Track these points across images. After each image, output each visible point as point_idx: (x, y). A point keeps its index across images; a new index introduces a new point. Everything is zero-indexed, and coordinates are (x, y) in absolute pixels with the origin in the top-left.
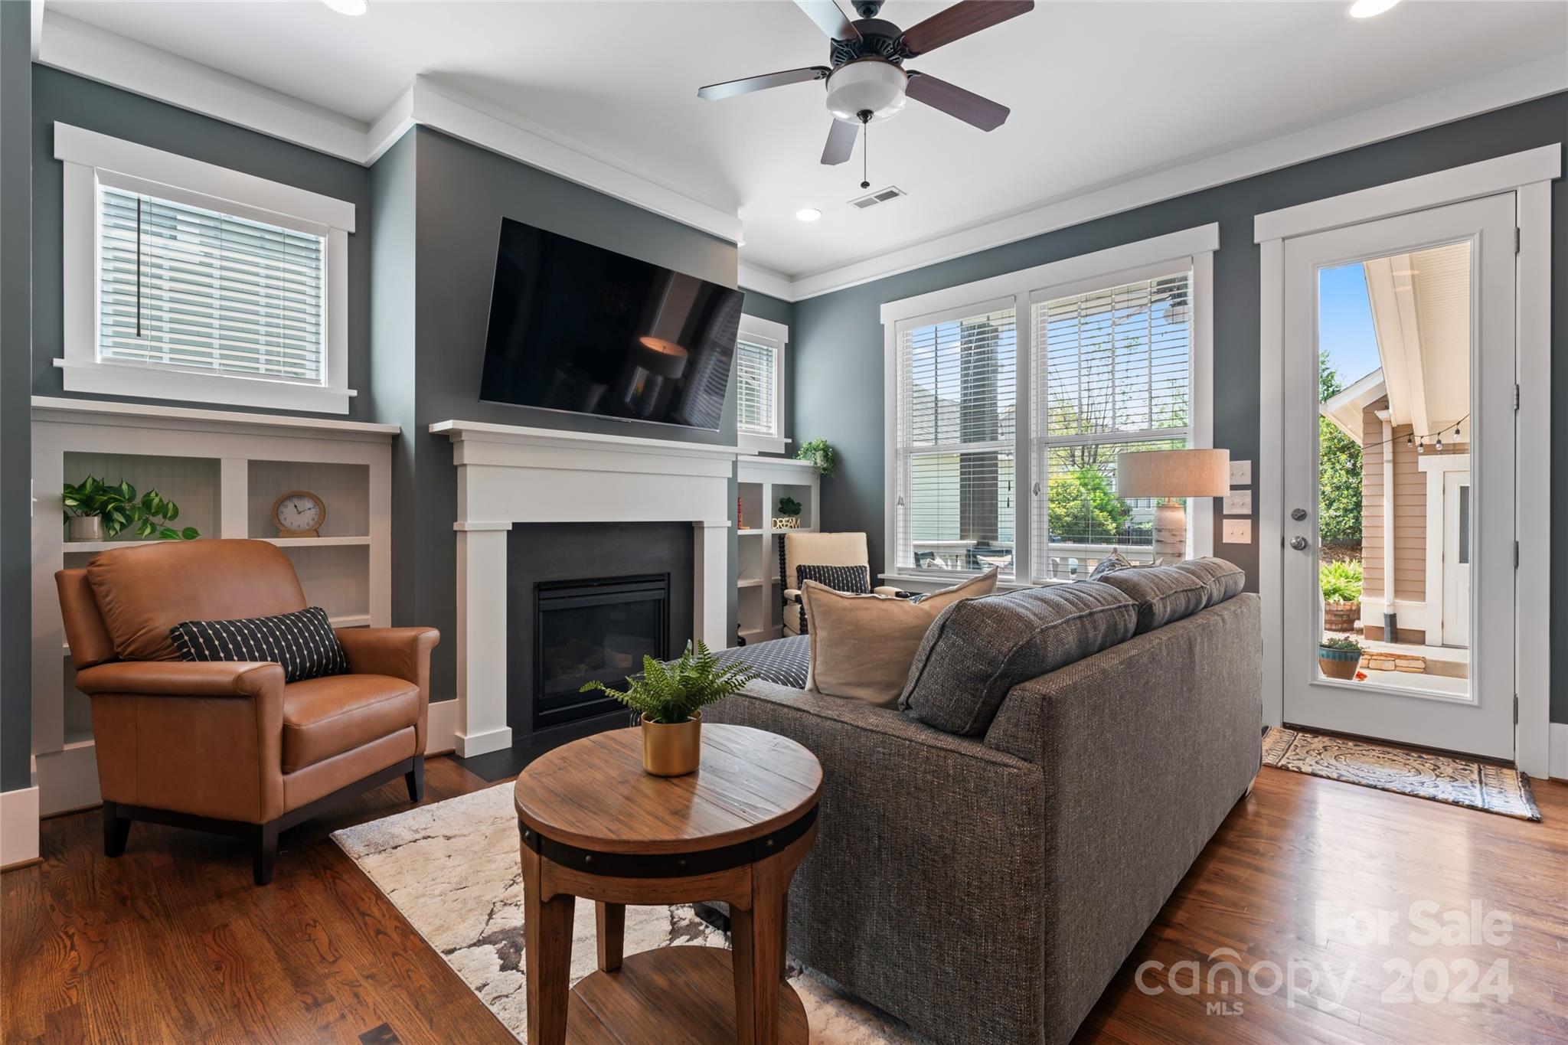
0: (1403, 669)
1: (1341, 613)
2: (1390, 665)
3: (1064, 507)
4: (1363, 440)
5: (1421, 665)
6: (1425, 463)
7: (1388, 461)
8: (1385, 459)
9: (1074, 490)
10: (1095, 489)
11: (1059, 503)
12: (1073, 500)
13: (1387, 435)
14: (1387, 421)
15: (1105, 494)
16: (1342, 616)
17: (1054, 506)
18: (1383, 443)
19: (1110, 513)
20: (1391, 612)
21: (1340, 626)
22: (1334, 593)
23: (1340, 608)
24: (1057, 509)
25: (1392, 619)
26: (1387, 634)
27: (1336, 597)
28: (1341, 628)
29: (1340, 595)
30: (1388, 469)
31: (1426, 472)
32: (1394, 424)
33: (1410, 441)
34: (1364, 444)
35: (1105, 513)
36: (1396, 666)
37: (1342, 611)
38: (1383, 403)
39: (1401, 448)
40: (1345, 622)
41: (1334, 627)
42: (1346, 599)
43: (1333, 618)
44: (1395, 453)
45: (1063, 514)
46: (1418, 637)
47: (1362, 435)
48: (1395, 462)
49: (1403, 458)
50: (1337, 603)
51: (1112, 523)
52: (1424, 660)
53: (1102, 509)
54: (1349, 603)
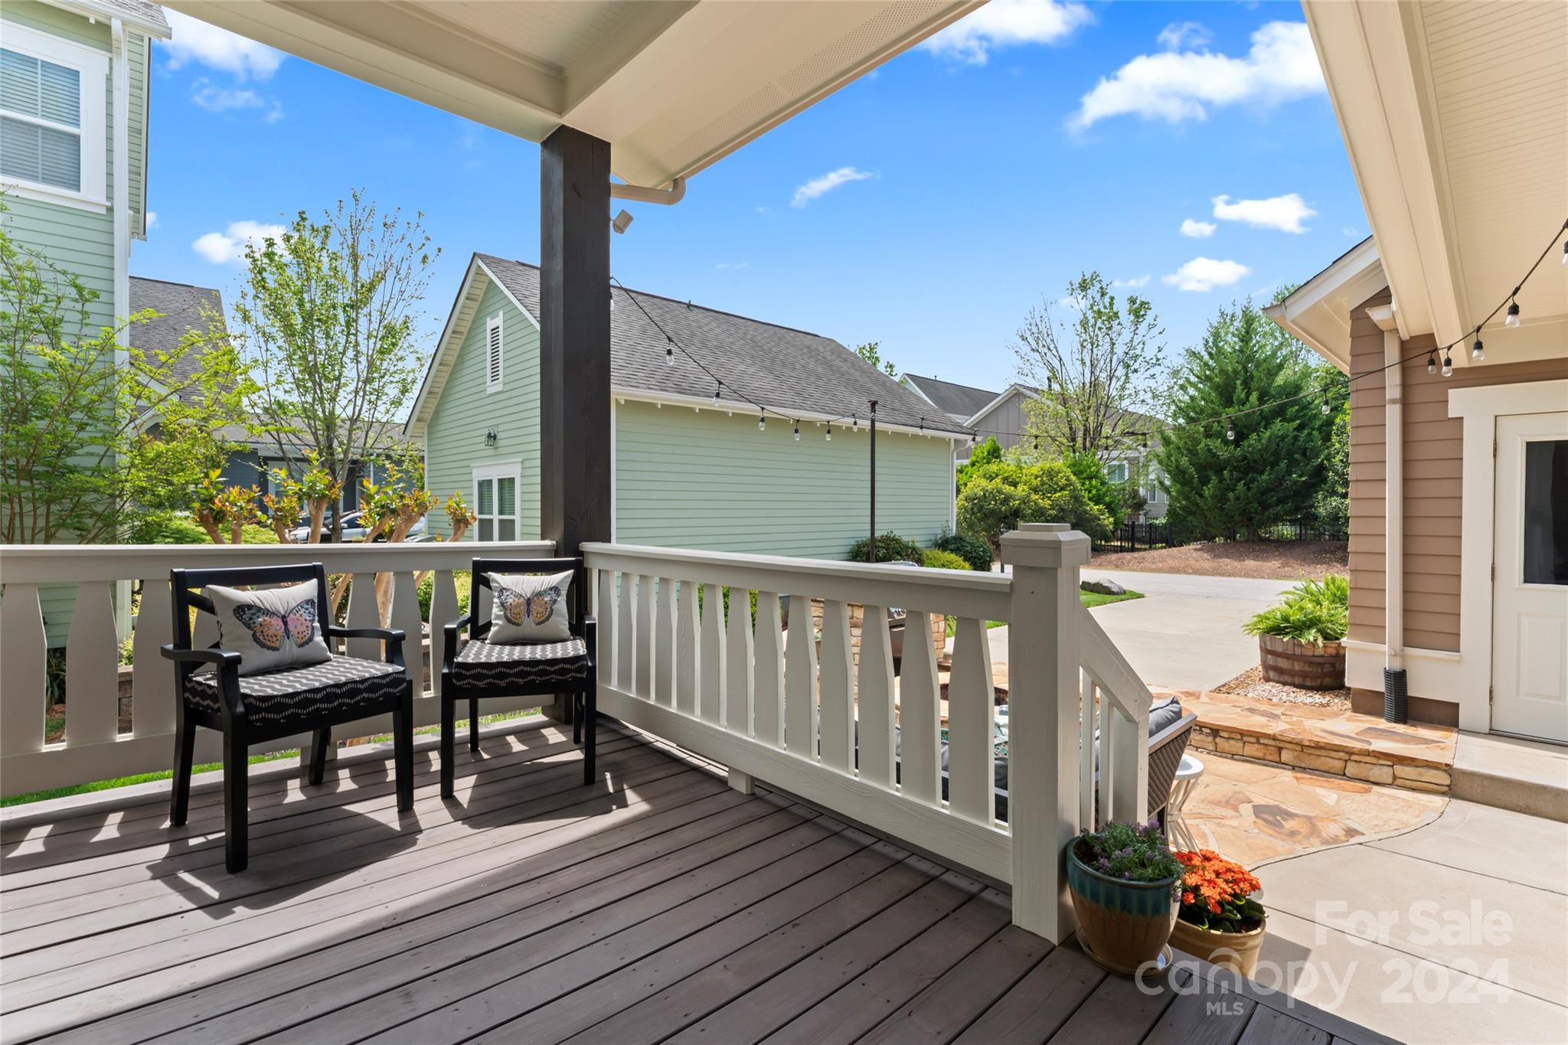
0: (1409, 783)
1: (1321, 660)
2: (1383, 773)
3: (1049, 498)
4: (1352, 366)
5: (1444, 779)
6: (1459, 401)
7: (1393, 401)
8: (1387, 398)
9: (1062, 478)
10: (1090, 478)
11: (1044, 494)
12: (1060, 491)
13: (1392, 353)
14: (1391, 331)
15: (1103, 484)
16: (1322, 664)
17: (1037, 497)
18: (1383, 370)
19: (1108, 506)
20: (1397, 666)
21: (1319, 681)
22: (1309, 627)
23: (1320, 652)
24: (1040, 501)
25: (1398, 679)
26: (1388, 705)
27: (1311, 635)
28: (1321, 685)
29: (1319, 631)
30: (1393, 415)
31: (1462, 418)
32: (1405, 336)
33: (1432, 362)
34: (1352, 374)
35: (1101, 507)
36: (1395, 777)
37: (1322, 656)
38: (1383, 297)
39: (1416, 378)
40: (1326, 675)
41: (1308, 683)
42: (1327, 637)
43: (1307, 669)
44: (1405, 386)
45: (1047, 506)
46: (1445, 715)
47: (1349, 358)
48: (1405, 403)
49: (1419, 395)
50: (1314, 644)
51: (1108, 518)
52: (1448, 769)
53: (1097, 501)
54: (1333, 644)
